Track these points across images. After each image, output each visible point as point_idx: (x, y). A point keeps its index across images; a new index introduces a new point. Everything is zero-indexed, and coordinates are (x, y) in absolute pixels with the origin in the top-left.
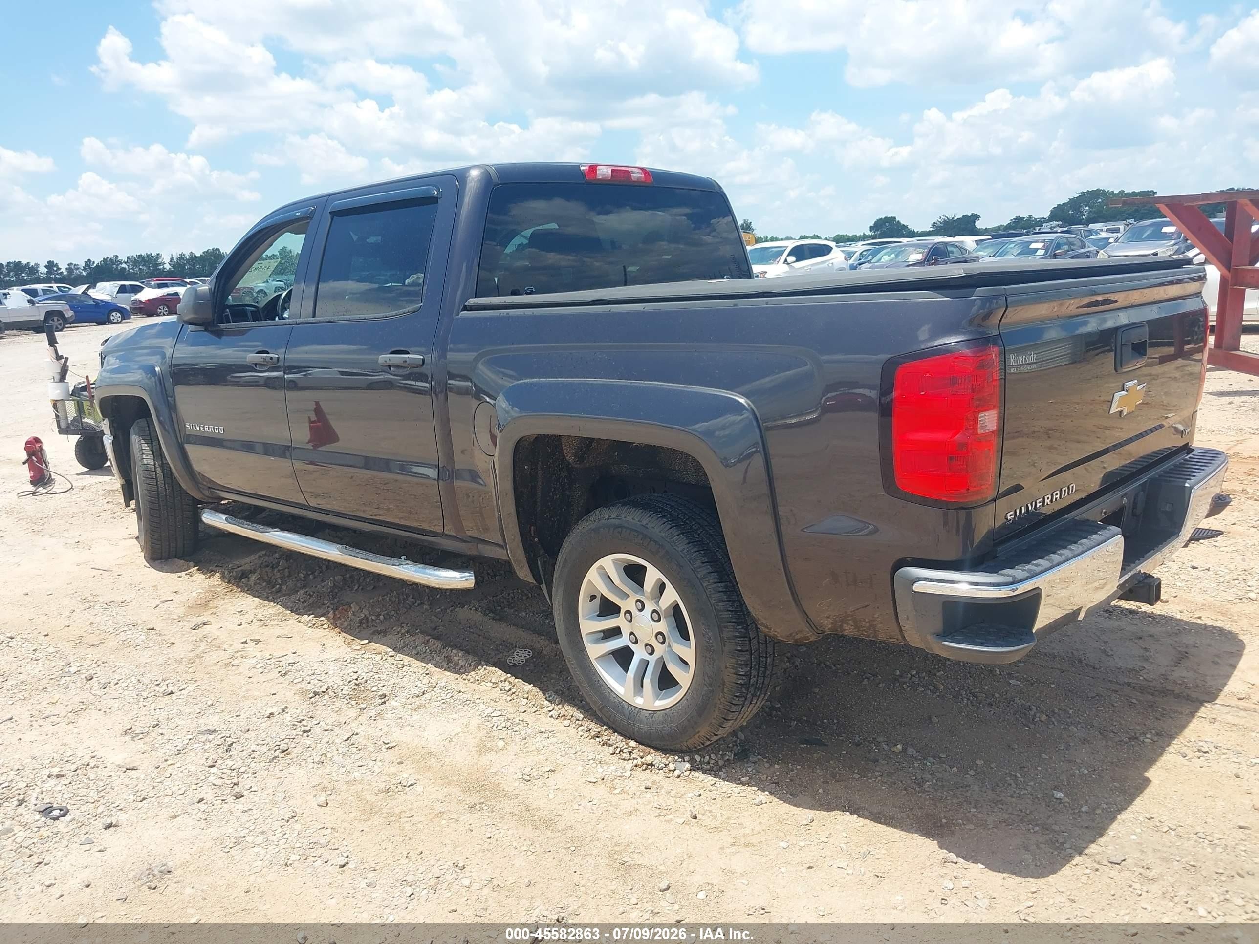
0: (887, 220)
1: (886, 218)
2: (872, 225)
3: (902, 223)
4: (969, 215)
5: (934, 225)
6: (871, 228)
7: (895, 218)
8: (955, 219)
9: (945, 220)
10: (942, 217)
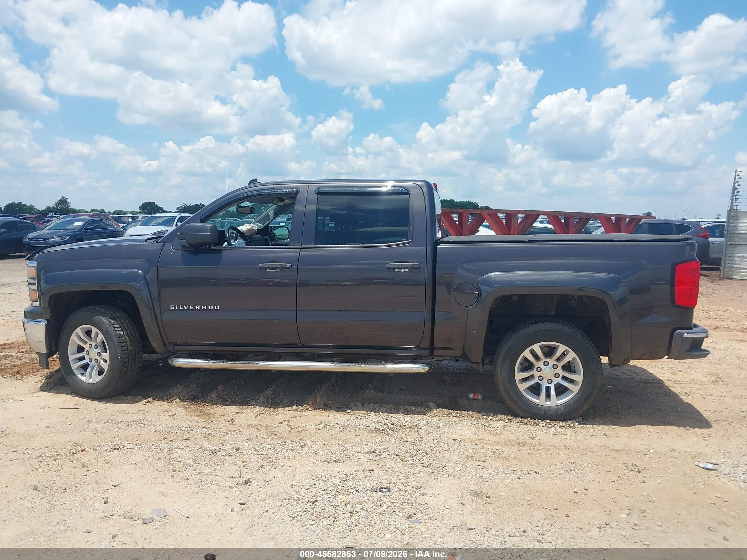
0: (149, 203)
1: (149, 202)
2: (140, 206)
3: (159, 206)
4: (199, 204)
5: (178, 208)
6: (140, 208)
7: (154, 203)
8: (191, 206)
9: (184, 206)
10: (183, 204)
